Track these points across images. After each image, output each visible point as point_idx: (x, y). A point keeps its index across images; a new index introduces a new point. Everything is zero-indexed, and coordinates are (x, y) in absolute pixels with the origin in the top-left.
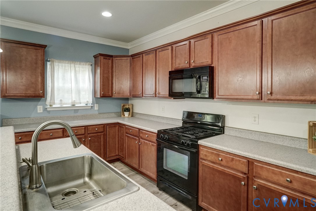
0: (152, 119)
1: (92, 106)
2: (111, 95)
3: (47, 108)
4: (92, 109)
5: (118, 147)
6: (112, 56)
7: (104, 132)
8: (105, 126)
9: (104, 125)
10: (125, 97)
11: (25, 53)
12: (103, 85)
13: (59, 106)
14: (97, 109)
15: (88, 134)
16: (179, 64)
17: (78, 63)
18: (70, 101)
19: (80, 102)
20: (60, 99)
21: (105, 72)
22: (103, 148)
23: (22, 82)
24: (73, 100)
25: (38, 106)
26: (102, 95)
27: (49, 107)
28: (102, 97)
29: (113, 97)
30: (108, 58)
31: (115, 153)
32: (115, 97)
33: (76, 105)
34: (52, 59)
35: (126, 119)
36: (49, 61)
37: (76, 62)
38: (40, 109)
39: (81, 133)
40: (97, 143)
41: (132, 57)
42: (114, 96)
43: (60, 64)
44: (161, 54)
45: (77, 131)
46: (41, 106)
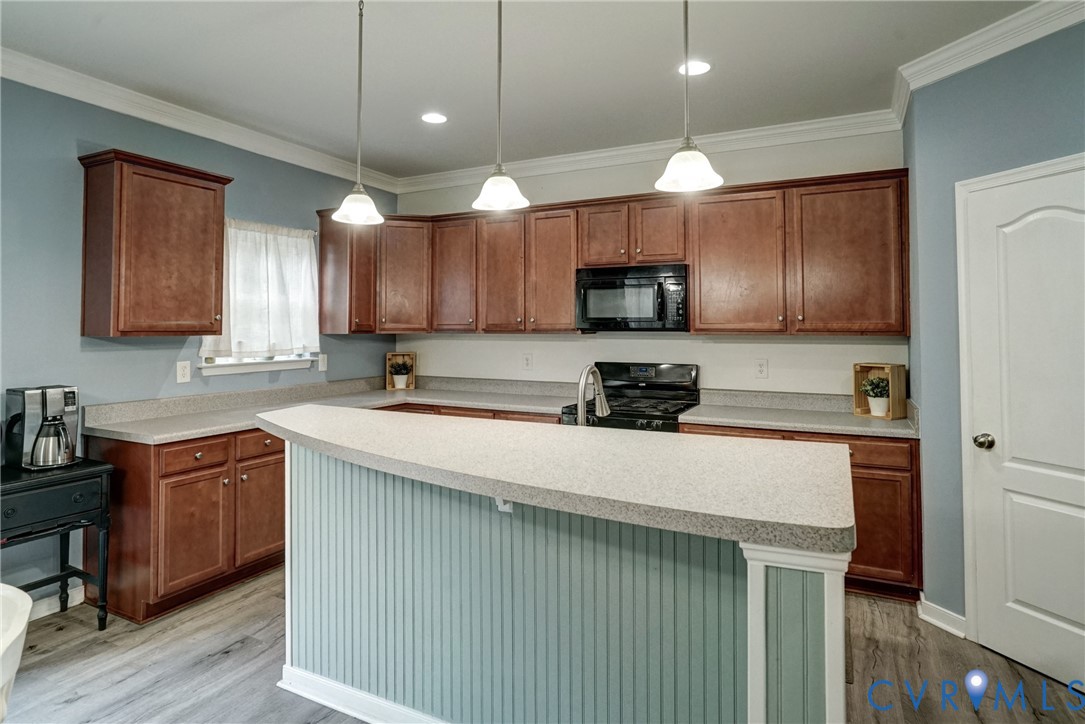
1: (312, 361)
2: (372, 327)
3: (200, 369)
4: (312, 369)
11: (179, 200)
12: (358, 299)
13: (234, 361)
14: (325, 369)
17: (285, 230)
18: (263, 346)
19: (285, 349)
20: (237, 341)
21: (362, 261)
23: (169, 287)
24: (272, 342)
25: (179, 364)
26: (353, 328)
27: (206, 364)
28: (354, 332)
29: (374, 332)
33: (277, 359)
38: (183, 371)
41: (434, 221)
42: (382, 329)
46: (187, 363)
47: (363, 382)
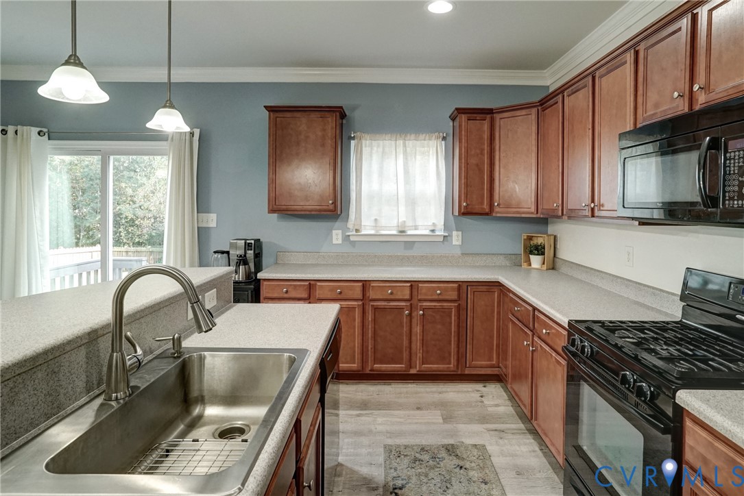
0: (597, 281)
1: (444, 236)
2: (487, 211)
3: (349, 236)
4: (445, 243)
5: (498, 346)
6: (490, 112)
7: (459, 302)
8: (462, 286)
9: (461, 283)
10: (523, 216)
11: (305, 128)
12: (467, 185)
13: (372, 232)
14: (459, 243)
15: (420, 300)
16: (657, 106)
17: (413, 136)
18: (395, 223)
19: (415, 226)
20: (373, 218)
21: (473, 152)
22: (454, 341)
24: (400, 220)
25: (334, 231)
26: (463, 211)
27: (354, 233)
28: (463, 214)
29: (494, 215)
30: (479, 117)
31: (490, 359)
32: (498, 215)
33: (409, 232)
34: (358, 133)
35: (534, 274)
36: (353, 138)
37: (408, 135)
38: (337, 236)
39: (401, 297)
40: (439, 326)
41: (541, 105)
42: (497, 213)
43: (374, 143)
44: (606, 83)
45: (394, 292)
46: (340, 232)
47: (502, 257)
